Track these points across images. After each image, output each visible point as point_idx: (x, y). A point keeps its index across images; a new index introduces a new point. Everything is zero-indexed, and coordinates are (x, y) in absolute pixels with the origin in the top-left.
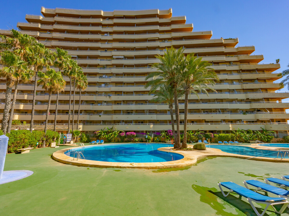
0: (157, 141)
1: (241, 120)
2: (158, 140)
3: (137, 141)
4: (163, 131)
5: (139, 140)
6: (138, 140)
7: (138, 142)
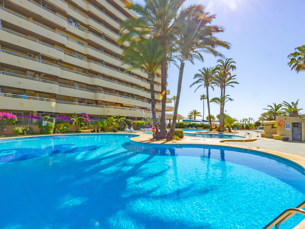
0: (64, 131)
1: (146, 108)
2: (65, 129)
3: (21, 132)
4: (74, 114)
5: (26, 130)
6: (23, 131)
7: (23, 134)
